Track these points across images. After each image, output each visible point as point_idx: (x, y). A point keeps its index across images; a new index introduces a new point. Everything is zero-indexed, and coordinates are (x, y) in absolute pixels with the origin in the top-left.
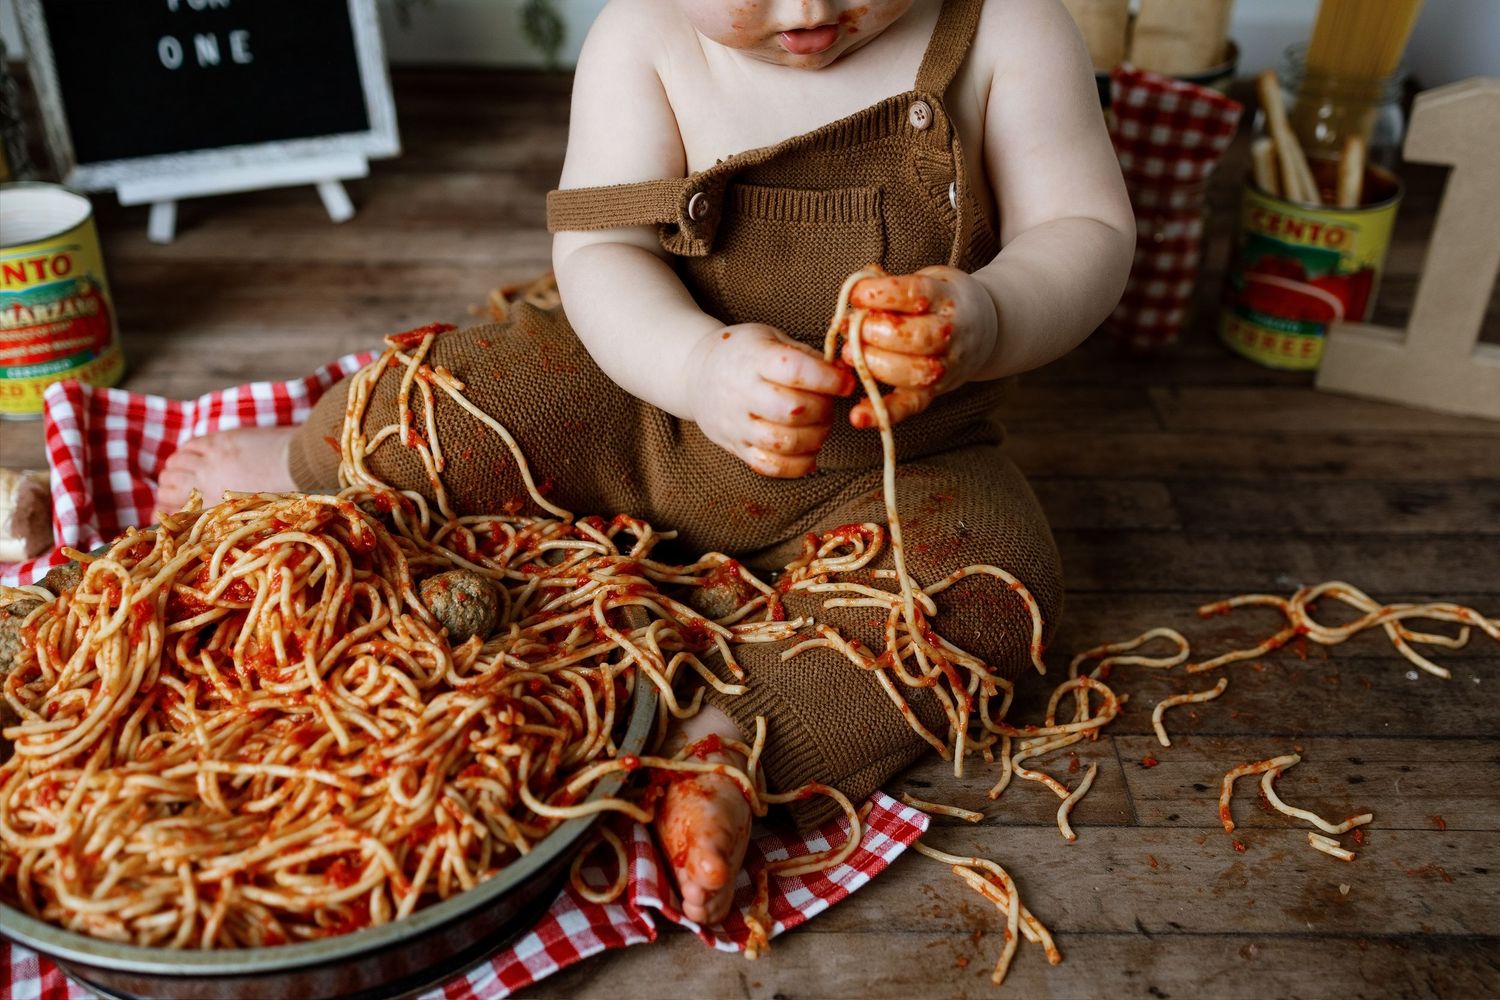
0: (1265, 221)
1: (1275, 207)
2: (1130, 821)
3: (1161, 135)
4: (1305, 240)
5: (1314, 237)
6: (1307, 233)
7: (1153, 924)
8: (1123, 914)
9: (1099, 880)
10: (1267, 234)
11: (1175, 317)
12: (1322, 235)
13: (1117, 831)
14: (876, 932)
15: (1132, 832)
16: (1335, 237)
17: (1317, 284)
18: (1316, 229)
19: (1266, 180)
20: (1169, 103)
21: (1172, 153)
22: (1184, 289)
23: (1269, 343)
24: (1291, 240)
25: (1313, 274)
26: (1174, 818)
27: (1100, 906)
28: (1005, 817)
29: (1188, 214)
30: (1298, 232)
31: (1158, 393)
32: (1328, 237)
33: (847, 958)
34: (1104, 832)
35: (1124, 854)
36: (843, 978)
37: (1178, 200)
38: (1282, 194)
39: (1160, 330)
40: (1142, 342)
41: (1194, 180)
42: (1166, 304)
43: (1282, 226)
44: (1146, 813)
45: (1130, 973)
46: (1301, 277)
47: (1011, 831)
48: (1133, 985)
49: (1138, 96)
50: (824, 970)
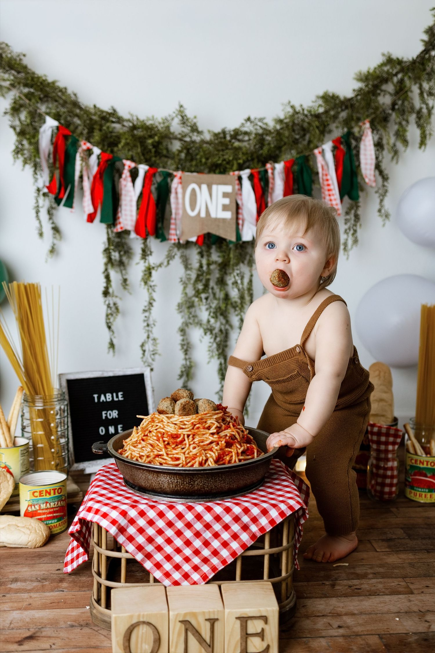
0: (413, 461)
1: (415, 457)
2: (412, 593)
3: (383, 439)
4: (425, 466)
5: (427, 465)
6: (425, 463)
7: (423, 610)
8: (415, 609)
9: (409, 604)
10: (414, 465)
11: (394, 489)
12: (429, 463)
13: (410, 595)
14: (358, 615)
15: (413, 595)
16: (432, 464)
17: (430, 477)
18: (427, 462)
19: (411, 450)
20: (384, 431)
21: (387, 443)
22: (395, 481)
23: (420, 496)
24: (421, 466)
25: (429, 475)
26: (422, 592)
27: (409, 608)
28: (381, 594)
29: (393, 460)
30: (423, 464)
31: (394, 510)
32: (431, 464)
33: (352, 619)
34: (406, 595)
35: (412, 599)
36: (353, 623)
37: (390, 456)
38: (416, 454)
39: (390, 493)
40: (386, 496)
41: (393, 450)
42: (391, 485)
43: (418, 462)
44: (415, 592)
45: (420, 619)
46: (426, 476)
47: (383, 596)
48: (421, 621)
49: (376, 429)
50: (348, 622)
